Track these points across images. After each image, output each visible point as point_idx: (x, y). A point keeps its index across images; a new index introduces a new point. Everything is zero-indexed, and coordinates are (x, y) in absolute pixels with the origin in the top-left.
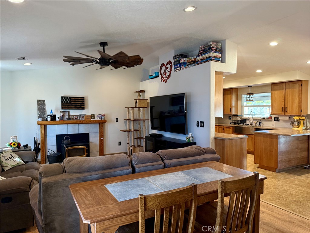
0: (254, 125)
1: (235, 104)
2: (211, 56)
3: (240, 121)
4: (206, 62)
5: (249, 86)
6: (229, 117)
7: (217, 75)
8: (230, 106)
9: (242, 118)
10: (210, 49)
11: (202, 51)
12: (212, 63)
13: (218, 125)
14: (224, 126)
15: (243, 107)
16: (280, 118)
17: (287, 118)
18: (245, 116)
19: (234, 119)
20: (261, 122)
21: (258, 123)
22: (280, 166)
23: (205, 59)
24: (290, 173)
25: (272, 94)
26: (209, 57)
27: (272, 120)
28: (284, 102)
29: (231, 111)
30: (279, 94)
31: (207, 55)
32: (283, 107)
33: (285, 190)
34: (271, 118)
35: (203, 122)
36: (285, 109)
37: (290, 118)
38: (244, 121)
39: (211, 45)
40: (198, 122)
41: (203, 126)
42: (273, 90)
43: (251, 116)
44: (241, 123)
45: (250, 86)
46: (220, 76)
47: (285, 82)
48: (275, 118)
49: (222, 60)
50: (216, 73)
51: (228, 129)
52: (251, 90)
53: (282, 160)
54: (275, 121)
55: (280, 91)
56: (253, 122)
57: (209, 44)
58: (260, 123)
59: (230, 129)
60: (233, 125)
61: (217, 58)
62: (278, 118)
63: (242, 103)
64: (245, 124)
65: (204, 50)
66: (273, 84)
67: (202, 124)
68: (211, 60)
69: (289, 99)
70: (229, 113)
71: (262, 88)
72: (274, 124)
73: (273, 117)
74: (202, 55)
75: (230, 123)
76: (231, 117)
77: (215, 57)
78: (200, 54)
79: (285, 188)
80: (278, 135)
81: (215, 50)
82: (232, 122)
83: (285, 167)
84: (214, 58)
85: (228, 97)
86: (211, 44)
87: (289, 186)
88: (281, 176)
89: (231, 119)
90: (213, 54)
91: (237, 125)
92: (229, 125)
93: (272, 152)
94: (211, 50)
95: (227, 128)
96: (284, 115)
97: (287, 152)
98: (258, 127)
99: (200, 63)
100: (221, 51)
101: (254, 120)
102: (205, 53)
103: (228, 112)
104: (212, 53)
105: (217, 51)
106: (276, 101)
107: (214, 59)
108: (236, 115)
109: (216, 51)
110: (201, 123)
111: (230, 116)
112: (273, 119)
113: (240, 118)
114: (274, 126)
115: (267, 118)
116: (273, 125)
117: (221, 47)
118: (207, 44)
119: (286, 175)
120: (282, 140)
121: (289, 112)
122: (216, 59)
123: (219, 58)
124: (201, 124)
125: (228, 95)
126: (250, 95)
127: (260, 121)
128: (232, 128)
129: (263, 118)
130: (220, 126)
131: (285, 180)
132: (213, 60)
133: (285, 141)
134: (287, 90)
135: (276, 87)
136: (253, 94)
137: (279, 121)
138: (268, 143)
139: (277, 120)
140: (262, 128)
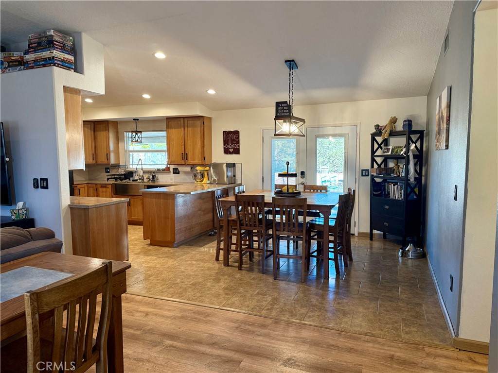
0: (145, 180)
1: (114, 147)
2: (53, 57)
3: (124, 175)
4: (44, 66)
5: (134, 119)
6: (107, 169)
7: (69, 94)
8: (106, 150)
9: (127, 170)
10: (50, 43)
11: (36, 45)
12: (56, 70)
13: (86, 182)
14: (96, 184)
15: (127, 152)
16: (180, 169)
17: (188, 169)
18: (132, 167)
19: (114, 172)
20: (155, 176)
21: (151, 177)
22: (178, 237)
23: (42, 61)
24: (192, 246)
25: (168, 134)
26: (49, 58)
27: (170, 172)
28: (183, 146)
29: (107, 159)
30: (177, 133)
31: (46, 54)
32: (182, 154)
33: (182, 272)
34: (168, 169)
35: (46, 180)
36: (185, 156)
37: (192, 168)
38: (129, 174)
39: (52, 36)
40: (35, 181)
41: (46, 187)
42: (168, 127)
43: (139, 167)
44: (125, 178)
45: (136, 120)
46: (76, 96)
47: (184, 118)
48: (173, 169)
49: (76, 67)
50: (66, 89)
51: (104, 189)
52: (138, 126)
53: (180, 229)
54: (173, 173)
55: (178, 130)
56: (144, 175)
57: (48, 34)
58: (153, 176)
59: (108, 189)
60: (112, 182)
61: (65, 63)
62: (178, 169)
63: (126, 145)
64: (131, 179)
65: (39, 44)
66: (169, 119)
67: (45, 184)
68: (54, 65)
69: (189, 142)
70: (105, 161)
71: (154, 124)
72: (173, 177)
73: (172, 167)
74: (35, 52)
75: (108, 179)
76: (109, 168)
77: (62, 61)
78: (32, 50)
79: (183, 268)
80: (174, 194)
81: (61, 46)
82: (110, 177)
83: (185, 238)
84: (60, 61)
85: (101, 135)
86: (52, 34)
87: (187, 264)
88: (178, 251)
89: (109, 172)
90: (57, 53)
91: (119, 182)
92: (106, 182)
93: (168, 218)
94: (53, 46)
95: (102, 187)
96: (185, 165)
97: (187, 217)
98: (151, 183)
99: (32, 68)
100: (75, 50)
101: (144, 172)
102: (42, 50)
103: (103, 161)
104: (55, 51)
105: (65, 50)
106: (173, 144)
107: (61, 63)
108: (117, 166)
109: (63, 49)
110: (42, 181)
111: (107, 166)
112: (171, 170)
113: (123, 171)
114: (173, 181)
115: (164, 170)
116: (172, 179)
117: (74, 44)
118: (45, 32)
119: (186, 249)
120: (180, 200)
121: (190, 161)
122: (65, 65)
123: (70, 63)
124: (42, 184)
125: (102, 132)
126: (136, 134)
127: (154, 174)
128: (110, 186)
129: (158, 170)
130: (90, 185)
131: (184, 257)
132: (58, 64)
133: (184, 201)
134: (186, 129)
135: (172, 123)
136: (141, 132)
137: (179, 173)
138: (162, 206)
139: (176, 171)
140: (156, 184)
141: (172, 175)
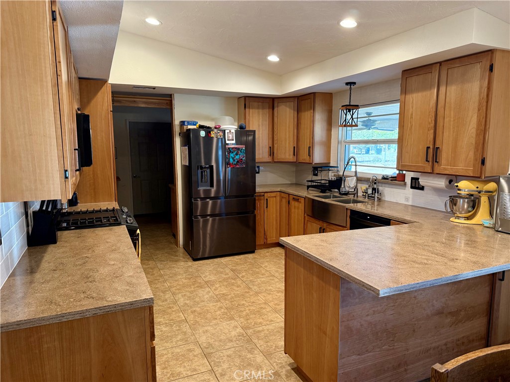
3: (332, 181)
5: (347, 84)
6: (313, 170)
8: (308, 141)
13: (279, 189)
14: (290, 195)
15: (342, 143)
16: (422, 181)
17: (442, 183)
19: (322, 175)
21: (370, 191)
25: (403, 107)
27: (405, 184)
28: (432, 131)
29: (309, 155)
32: (428, 148)
34: (401, 178)
36: (433, 154)
42: (404, 92)
45: (350, 84)
47: (440, 63)
48: (412, 178)
51: (296, 204)
54: (412, 187)
55: (424, 93)
56: (359, 185)
58: (374, 189)
59: (300, 205)
69: (447, 120)
70: (308, 159)
72: (411, 196)
73: (409, 176)
75: (308, 187)
95: (294, 200)
96: (432, 173)
101: (359, 180)
103: (304, 157)
106: (412, 126)
108: (325, 167)
112: (408, 180)
113: (333, 174)
114: (410, 203)
115: (394, 178)
116: (407, 199)
125: (306, 113)
128: (302, 200)
129: (385, 178)
130: (283, 194)
134: (442, 89)
135: (414, 81)
137: (422, 188)
139: (416, 185)
141: (409, 191)
